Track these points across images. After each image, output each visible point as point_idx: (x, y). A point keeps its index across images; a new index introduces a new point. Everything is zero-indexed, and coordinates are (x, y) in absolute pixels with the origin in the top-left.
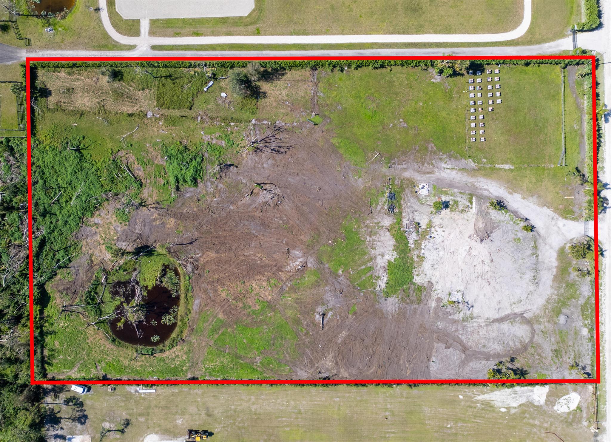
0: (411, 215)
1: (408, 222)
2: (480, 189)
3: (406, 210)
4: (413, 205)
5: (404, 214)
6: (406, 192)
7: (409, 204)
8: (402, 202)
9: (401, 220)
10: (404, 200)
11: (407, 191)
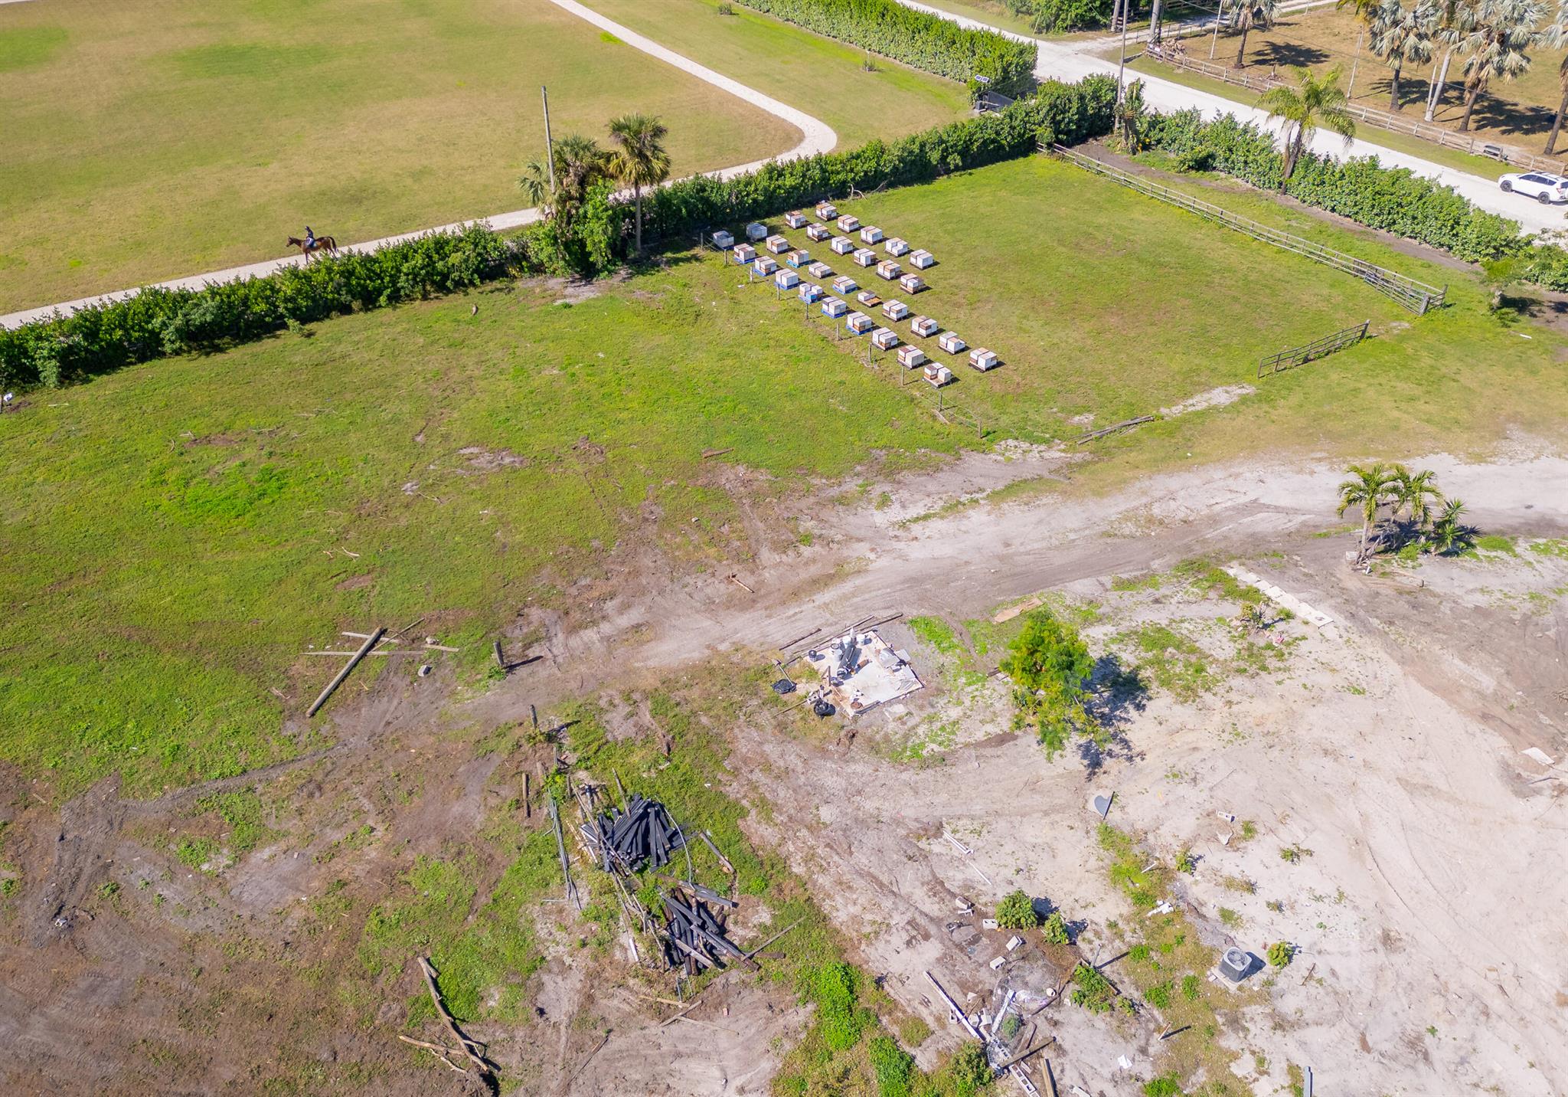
0: (911, 882)
1: (931, 950)
2: (1214, 521)
3: (841, 866)
4: (869, 806)
5: (841, 911)
6: (743, 747)
7: (826, 814)
8: (761, 831)
9: (850, 976)
10: (766, 808)
11: (745, 740)
